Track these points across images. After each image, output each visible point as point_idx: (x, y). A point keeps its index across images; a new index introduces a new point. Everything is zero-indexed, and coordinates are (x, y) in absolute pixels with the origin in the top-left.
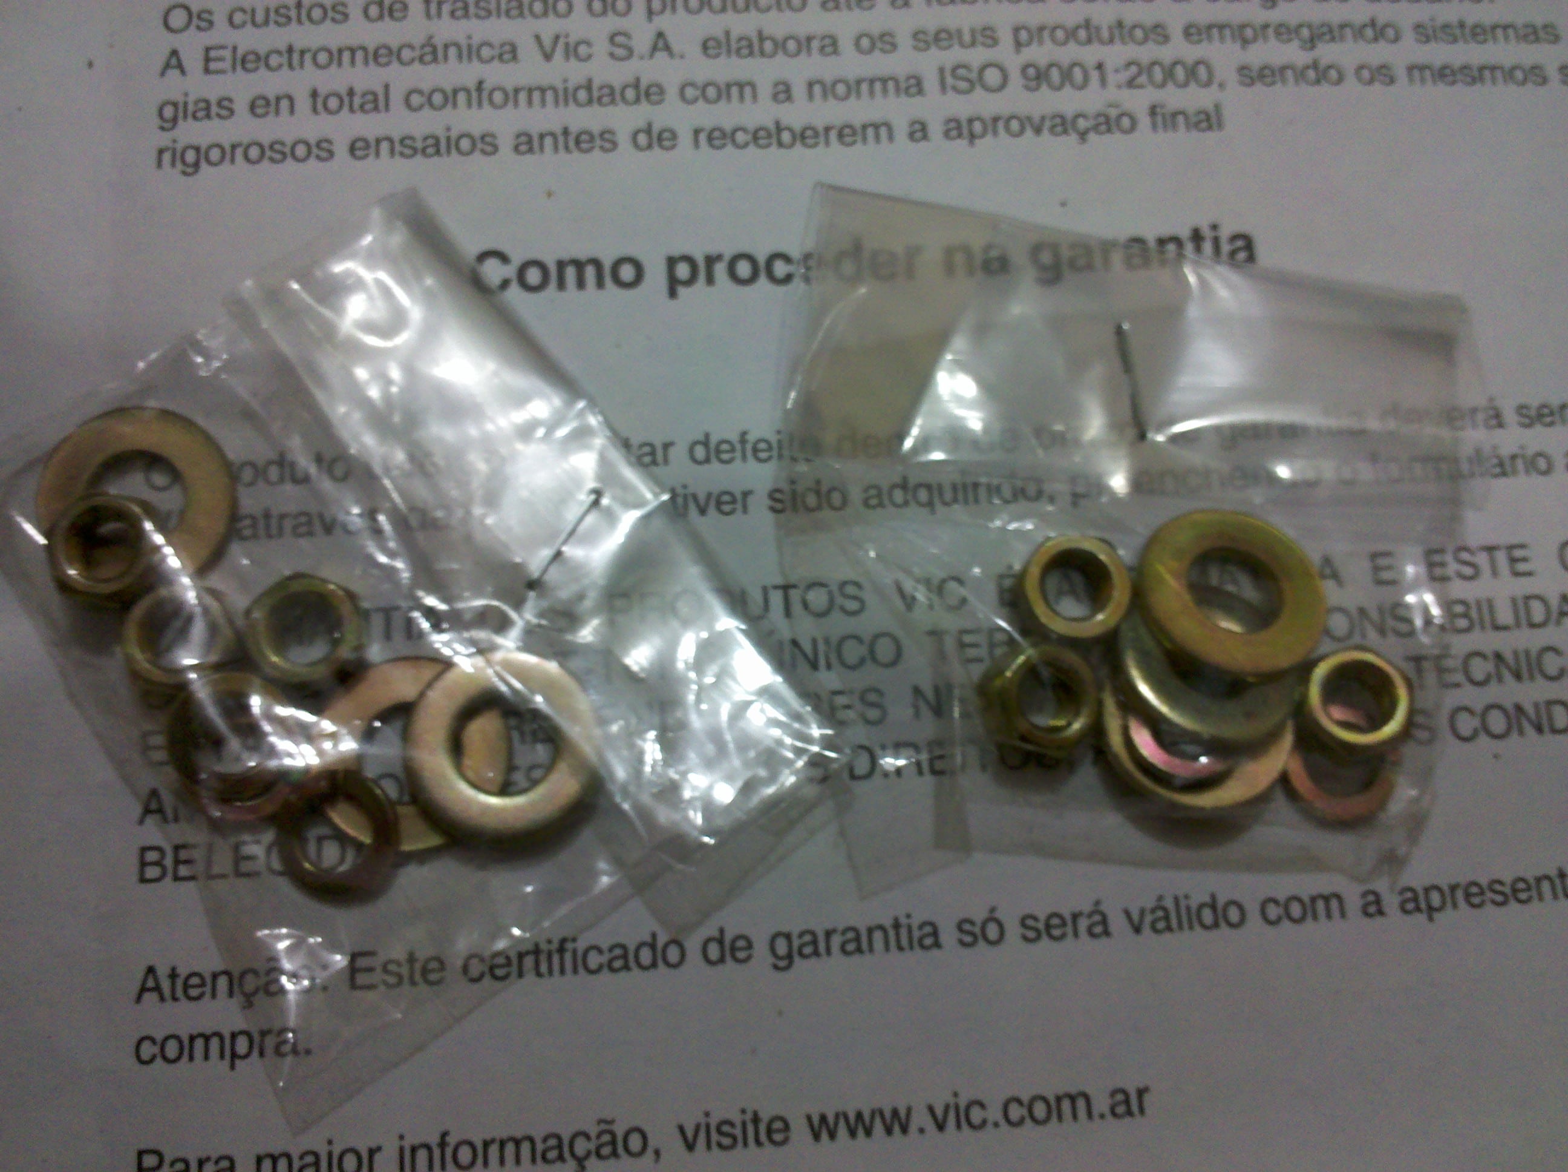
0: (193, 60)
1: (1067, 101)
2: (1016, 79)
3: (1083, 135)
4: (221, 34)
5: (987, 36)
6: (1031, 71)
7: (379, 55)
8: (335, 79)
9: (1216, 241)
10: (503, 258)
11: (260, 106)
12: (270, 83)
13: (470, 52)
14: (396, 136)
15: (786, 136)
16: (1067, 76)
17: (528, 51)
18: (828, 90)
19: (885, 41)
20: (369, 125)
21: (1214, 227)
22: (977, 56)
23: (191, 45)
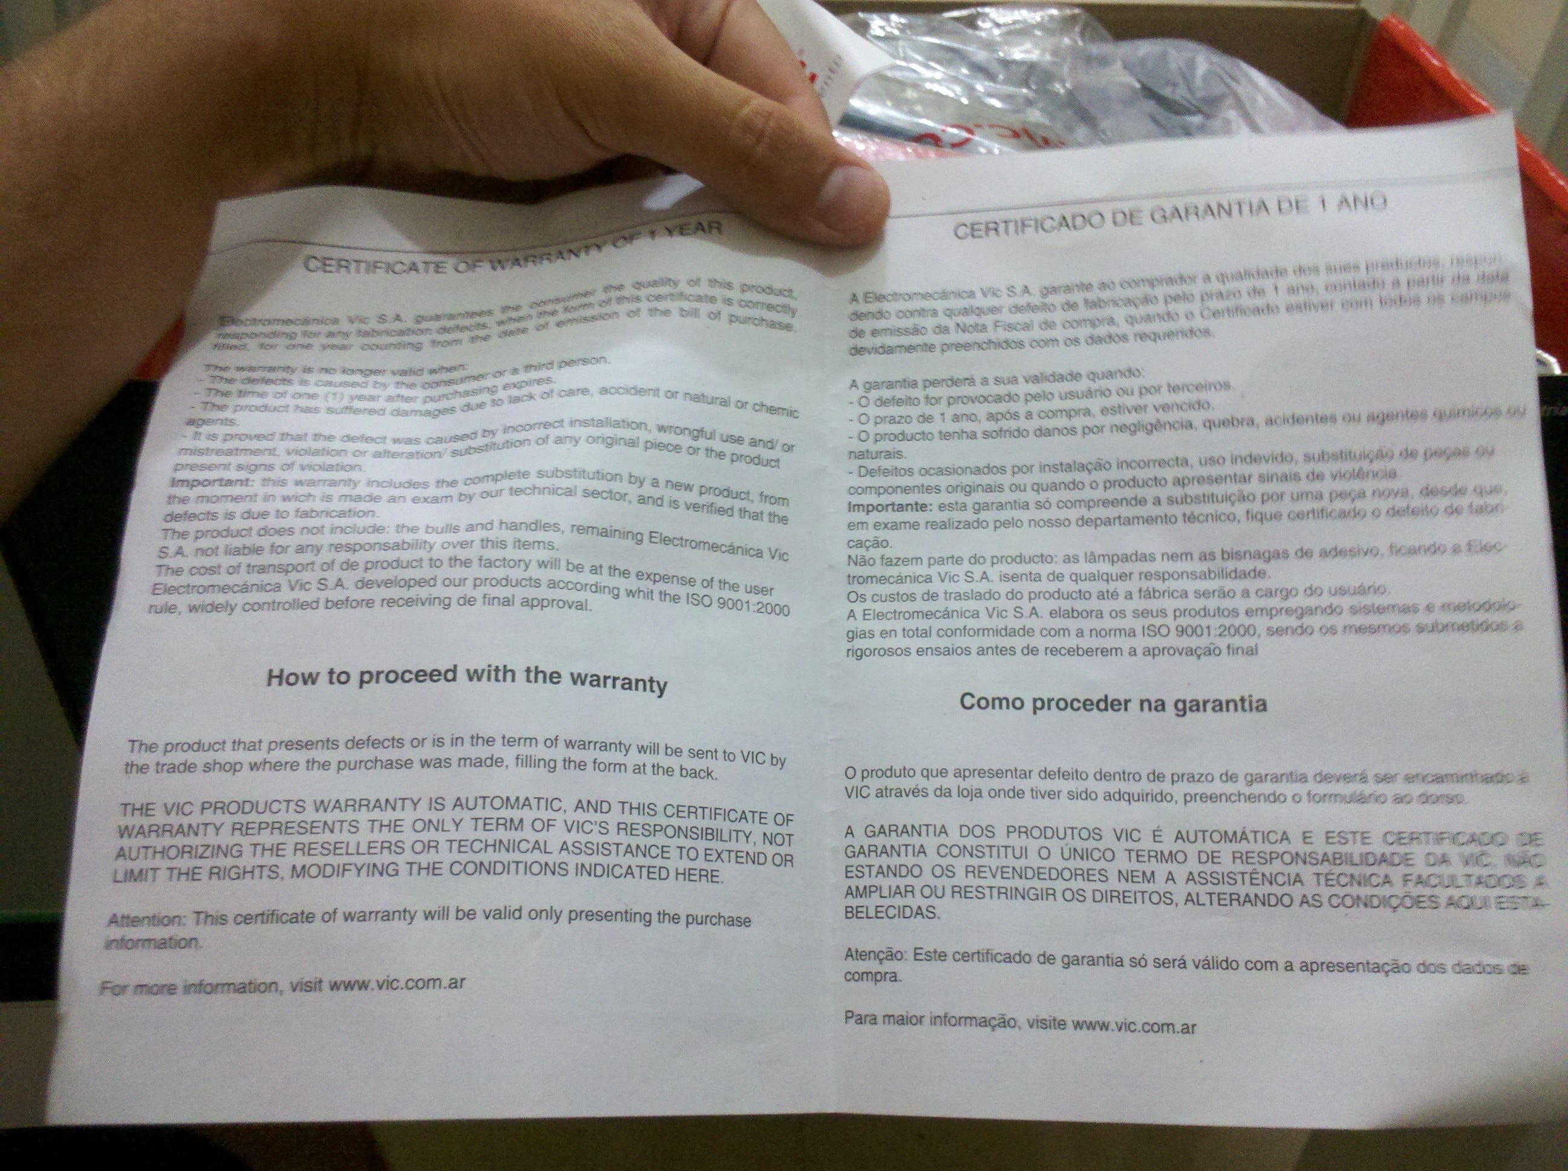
0: (859, 614)
1: (1193, 642)
2: (1173, 632)
3: (1199, 656)
4: (869, 605)
5: (1163, 613)
6: (1180, 629)
7: (928, 615)
8: (912, 624)
9: (1251, 702)
10: (973, 696)
11: (884, 634)
12: (887, 625)
13: (962, 614)
14: (934, 647)
15: (1081, 652)
16: (1194, 631)
17: (983, 614)
18: (1099, 634)
19: (1121, 614)
20: (924, 643)
21: (1250, 696)
22: (1158, 622)
23: (858, 608)
